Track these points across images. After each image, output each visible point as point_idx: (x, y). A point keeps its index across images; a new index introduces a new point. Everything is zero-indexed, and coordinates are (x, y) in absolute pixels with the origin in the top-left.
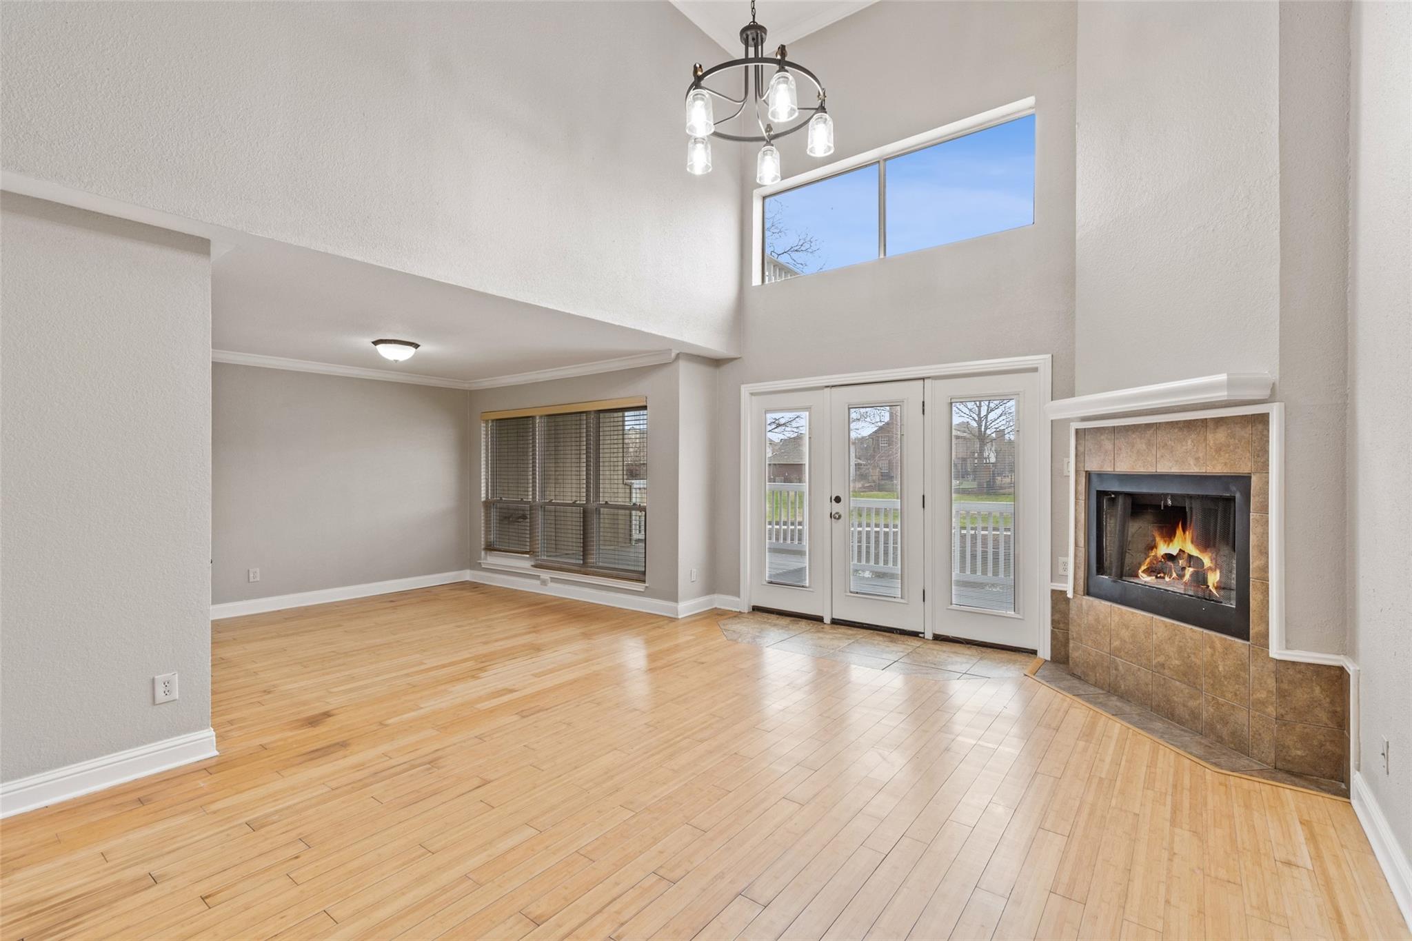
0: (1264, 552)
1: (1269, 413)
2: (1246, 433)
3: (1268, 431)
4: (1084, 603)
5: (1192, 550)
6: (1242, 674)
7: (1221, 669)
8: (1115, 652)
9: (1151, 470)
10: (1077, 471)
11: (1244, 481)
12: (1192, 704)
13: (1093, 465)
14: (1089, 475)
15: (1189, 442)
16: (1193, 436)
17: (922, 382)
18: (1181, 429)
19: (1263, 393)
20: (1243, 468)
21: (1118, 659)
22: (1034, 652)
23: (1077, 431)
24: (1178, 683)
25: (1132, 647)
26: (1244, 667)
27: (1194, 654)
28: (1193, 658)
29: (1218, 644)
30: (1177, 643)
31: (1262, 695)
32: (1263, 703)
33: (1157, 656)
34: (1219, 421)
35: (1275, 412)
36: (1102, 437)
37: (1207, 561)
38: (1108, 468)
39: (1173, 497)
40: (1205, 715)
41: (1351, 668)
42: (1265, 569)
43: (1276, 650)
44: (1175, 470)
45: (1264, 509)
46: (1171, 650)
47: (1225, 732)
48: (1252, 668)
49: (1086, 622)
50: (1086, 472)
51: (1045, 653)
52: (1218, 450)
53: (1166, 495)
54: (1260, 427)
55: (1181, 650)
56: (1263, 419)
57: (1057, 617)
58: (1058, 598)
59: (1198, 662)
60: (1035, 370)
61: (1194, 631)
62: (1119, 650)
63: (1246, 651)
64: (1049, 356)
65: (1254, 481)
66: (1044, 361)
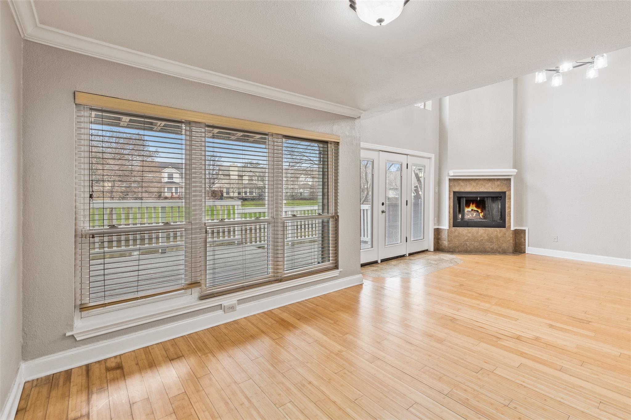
0: (510, 208)
1: (511, 179)
2: (505, 182)
3: (511, 182)
4: (453, 230)
5: (475, 209)
6: (504, 235)
7: (499, 236)
8: (466, 241)
9: (478, 190)
10: (449, 191)
11: (505, 193)
12: (491, 247)
13: (457, 189)
14: (454, 193)
15: (490, 184)
16: (491, 182)
18: (487, 181)
19: (510, 174)
20: (504, 190)
21: (467, 242)
22: (428, 250)
23: (449, 179)
24: (487, 243)
25: (472, 238)
26: (505, 234)
27: (492, 234)
28: (491, 235)
29: (498, 230)
30: (486, 233)
31: (509, 239)
32: (509, 240)
33: (480, 238)
34: (498, 179)
36: (460, 181)
39: (480, 197)
40: (495, 248)
41: (526, 229)
42: (510, 212)
43: (512, 228)
44: (486, 190)
45: (510, 199)
46: (485, 235)
47: (500, 250)
48: (507, 234)
49: (454, 235)
50: (453, 191)
51: (432, 249)
52: (498, 186)
53: (477, 197)
54: (509, 181)
55: (488, 234)
56: (510, 180)
59: (493, 236)
60: (429, 158)
61: (492, 229)
62: (467, 240)
63: (505, 230)
64: (434, 155)
65: (507, 193)
66: (433, 156)
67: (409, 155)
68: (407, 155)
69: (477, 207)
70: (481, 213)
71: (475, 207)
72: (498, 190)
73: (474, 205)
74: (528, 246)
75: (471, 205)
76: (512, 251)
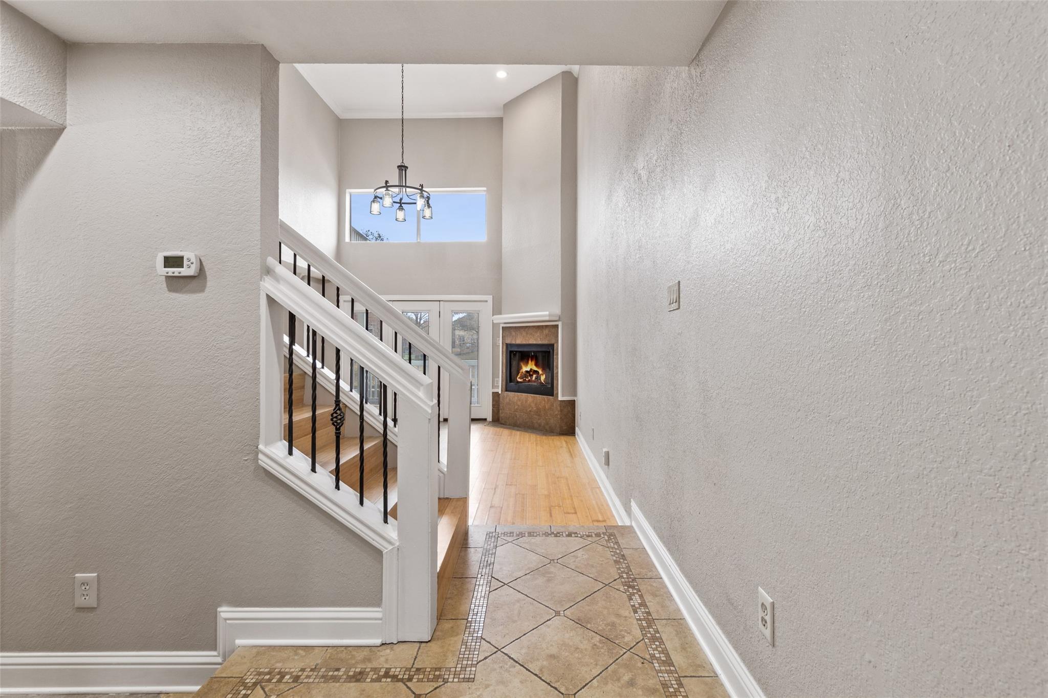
0: (557, 368)
2: (553, 330)
3: (558, 330)
4: (505, 394)
5: (535, 368)
6: (552, 407)
7: (547, 407)
8: (516, 411)
9: (527, 343)
10: (503, 343)
11: (553, 345)
12: (539, 421)
13: (508, 341)
14: (507, 345)
16: (540, 331)
17: (439, 302)
18: (536, 328)
19: (557, 318)
20: (553, 342)
21: (517, 413)
22: (485, 420)
23: (503, 327)
24: (535, 416)
25: (521, 407)
26: (553, 405)
27: (540, 404)
28: (539, 406)
29: (546, 399)
30: (535, 402)
31: (557, 413)
33: (529, 408)
34: (546, 326)
35: (560, 324)
36: (511, 330)
37: (540, 372)
38: (514, 342)
39: (534, 352)
40: (543, 424)
41: (576, 399)
42: (557, 373)
43: (560, 398)
44: (534, 342)
45: (557, 354)
46: (533, 405)
47: (547, 427)
49: (506, 402)
50: (506, 343)
51: (490, 419)
52: (547, 336)
53: (531, 351)
54: (556, 329)
55: (536, 404)
56: (557, 326)
57: (494, 403)
58: (496, 395)
60: (487, 301)
62: (517, 409)
63: (553, 400)
64: (491, 296)
65: (555, 345)
66: (489, 298)
67: (442, 301)
68: (440, 301)
69: (536, 365)
70: (542, 375)
72: (545, 342)
73: (533, 363)
74: (576, 426)
75: (530, 362)
76: (559, 431)
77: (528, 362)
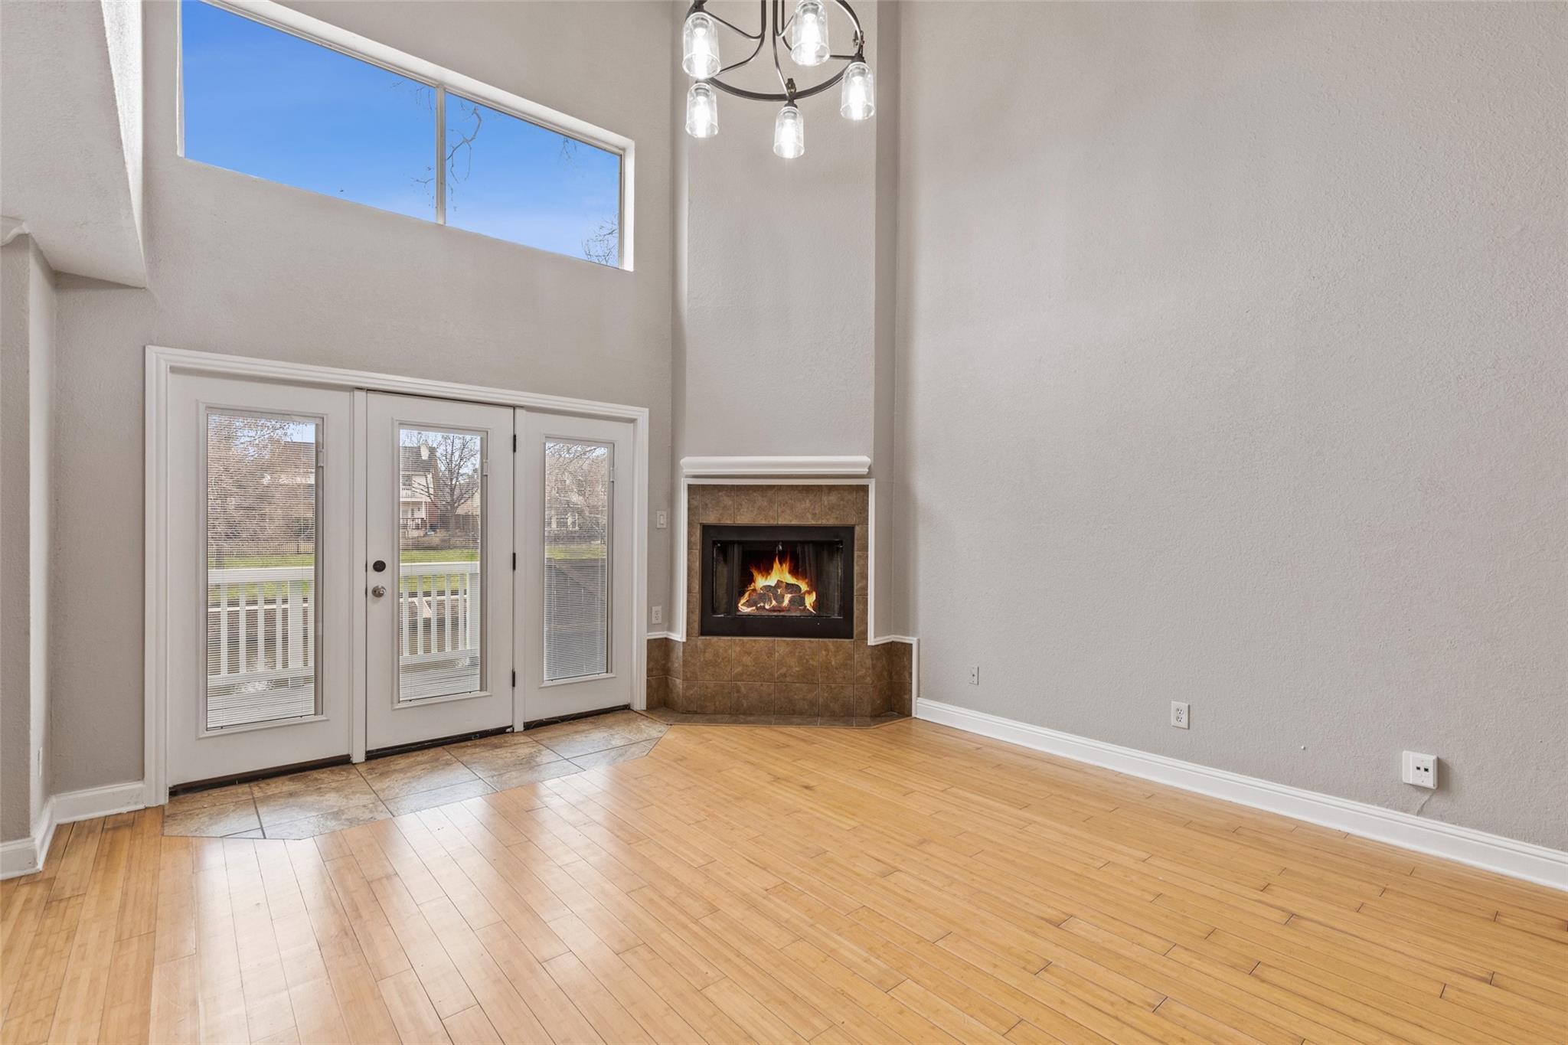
1: (868, 486)
2: (852, 497)
3: (868, 497)
4: (699, 643)
5: (790, 580)
6: (849, 662)
7: (833, 663)
8: (737, 678)
9: (773, 522)
10: (690, 524)
11: (850, 530)
12: (810, 696)
13: (711, 519)
14: (706, 529)
15: (808, 501)
16: (810, 497)
17: (511, 409)
18: (800, 492)
19: (865, 470)
20: (850, 521)
21: (739, 683)
22: (626, 708)
23: (690, 487)
24: (797, 685)
25: (754, 668)
26: (851, 657)
27: (812, 659)
28: (811, 662)
29: (831, 647)
30: (797, 654)
31: (862, 672)
32: (863, 677)
33: (778, 669)
34: (831, 488)
35: (872, 485)
36: (720, 494)
37: (804, 587)
38: (728, 522)
39: (784, 543)
40: (821, 700)
41: (912, 640)
42: (865, 588)
43: (872, 640)
44: (795, 522)
45: (865, 548)
46: (792, 661)
47: (835, 708)
48: (856, 656)
49: (702, 659)
50: (701, 524)
51: (640, 703)
52: (831, 508)
53: (776, 543)
54: (862, 494)
55: (800, 658)
56: (864, 489)
57: (652, 664)
58: (653, 647)
59: (815, 663)
60: (633, 421)
61: (812, 642)
62: (741, 674)
63: (851, 646)
64: (647, 410)
65: (857, 529)
66: (642, 414)
67: (521, 407)
68: (514, 407)
69: (793, 573)
70: (809, 593)
71: (790, 572)
72: (830, 521)
73: (784, 568)
74: (918, 696)
75: (776, 565)
76: (870, 709)
77: (771, 568)
